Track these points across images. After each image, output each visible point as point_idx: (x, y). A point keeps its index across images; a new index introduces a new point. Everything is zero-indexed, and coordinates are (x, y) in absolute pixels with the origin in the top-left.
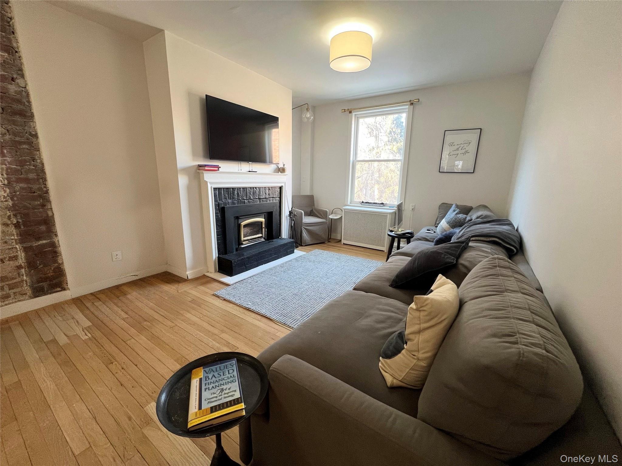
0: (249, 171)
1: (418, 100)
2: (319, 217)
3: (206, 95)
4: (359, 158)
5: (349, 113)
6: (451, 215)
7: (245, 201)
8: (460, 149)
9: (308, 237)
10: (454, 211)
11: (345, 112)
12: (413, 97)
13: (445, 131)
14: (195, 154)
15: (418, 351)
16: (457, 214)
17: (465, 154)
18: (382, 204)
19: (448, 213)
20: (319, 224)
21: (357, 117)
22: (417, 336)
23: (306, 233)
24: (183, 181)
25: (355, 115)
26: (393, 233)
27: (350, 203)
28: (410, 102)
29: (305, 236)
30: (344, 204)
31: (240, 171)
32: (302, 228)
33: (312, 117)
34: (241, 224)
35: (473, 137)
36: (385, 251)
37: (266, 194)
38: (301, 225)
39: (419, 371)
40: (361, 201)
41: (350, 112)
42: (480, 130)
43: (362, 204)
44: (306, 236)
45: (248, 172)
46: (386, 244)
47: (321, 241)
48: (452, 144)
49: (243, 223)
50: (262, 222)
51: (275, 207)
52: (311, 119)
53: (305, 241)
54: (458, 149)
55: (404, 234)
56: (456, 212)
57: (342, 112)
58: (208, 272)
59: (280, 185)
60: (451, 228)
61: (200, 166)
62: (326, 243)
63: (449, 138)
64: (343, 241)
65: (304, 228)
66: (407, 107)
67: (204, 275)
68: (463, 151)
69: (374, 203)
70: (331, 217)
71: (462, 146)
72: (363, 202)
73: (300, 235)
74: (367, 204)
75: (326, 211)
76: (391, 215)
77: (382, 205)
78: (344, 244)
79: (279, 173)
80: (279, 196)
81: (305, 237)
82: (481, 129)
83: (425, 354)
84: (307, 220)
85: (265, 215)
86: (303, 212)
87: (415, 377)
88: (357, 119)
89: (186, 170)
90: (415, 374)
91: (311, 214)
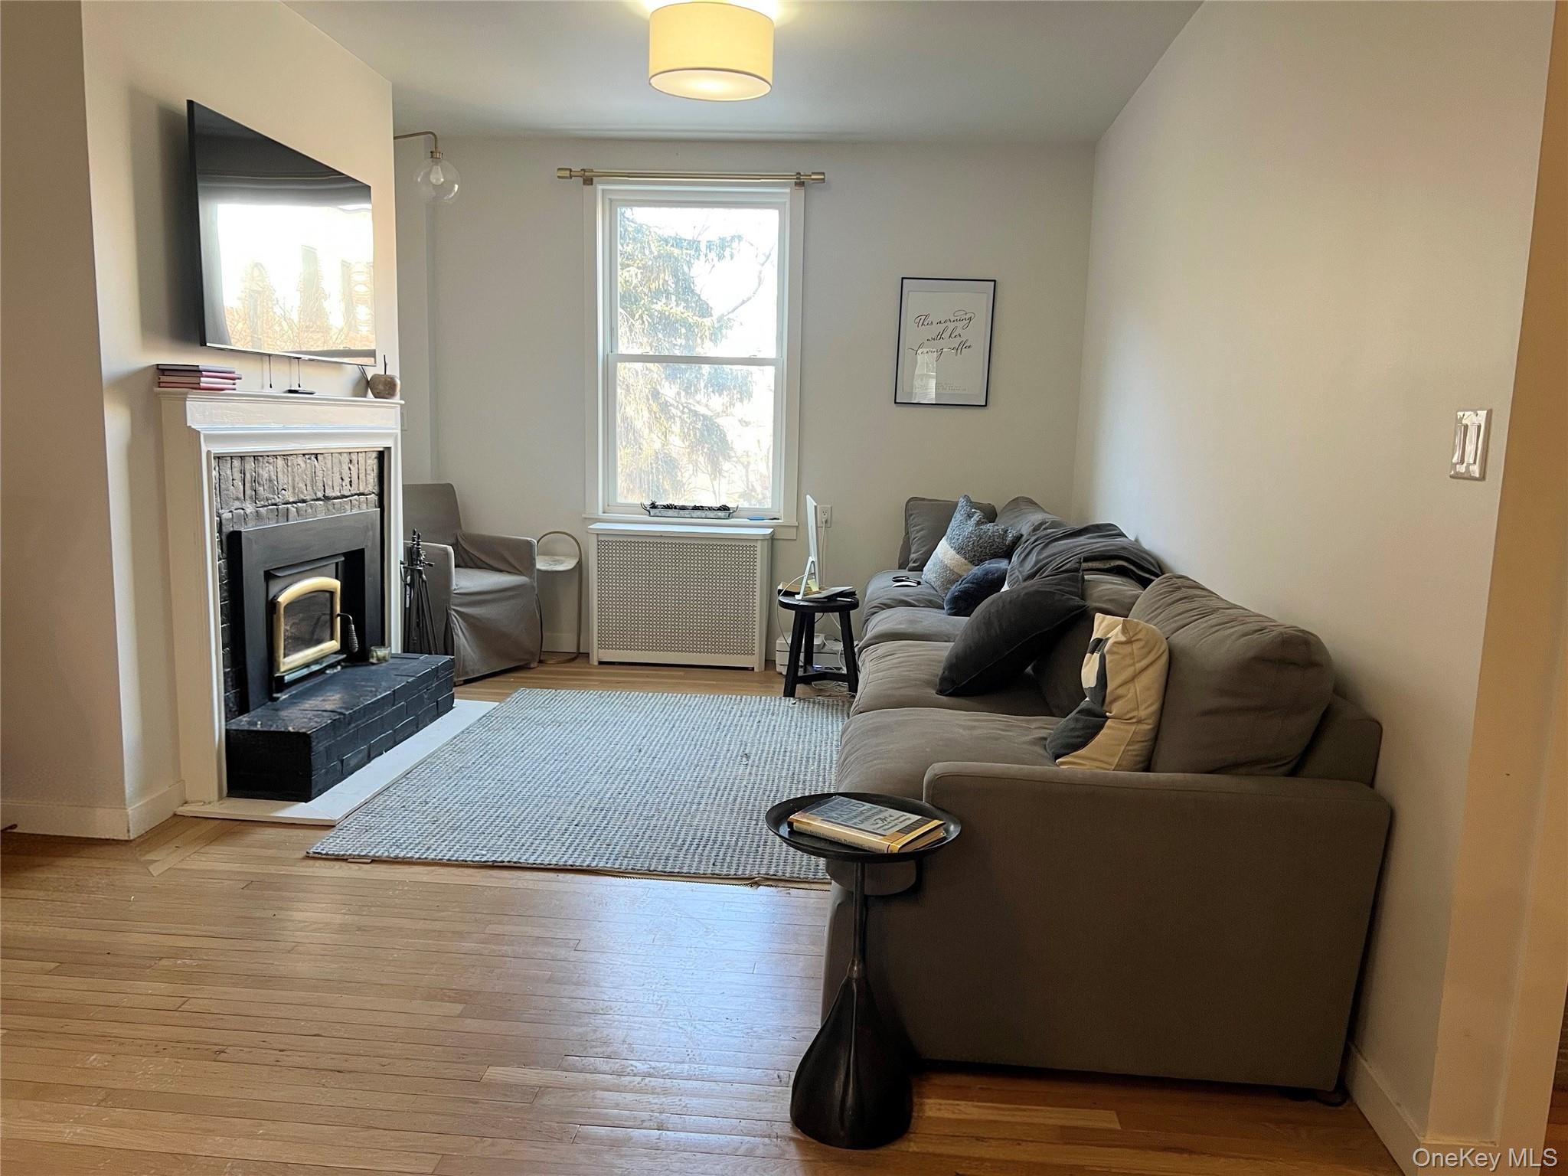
0: (291, 391)
1: (823, 177)
2: (501, 571)
3: (190, 103)
4: (624, 348)
5: (584, 184)
6: (961, 527)
7: (288, 509)
8: (946, 335)
9: (472, 650)
10: (970, 516)
11: (571, 177)
12: (807, 166)
13: (903, 278)
14: (148, 328)
15: (1137, 708)
16: (979, 523)
17: (959, 351)
18: (724, 508)
19: (953, 523)
20: (511, 593)
21: (611, 200)
22: (1131, 685)
23: (467, 634)
24: (116, 423)
25: (603, 190)
26: (798, 597)
27: (604, 513)
28: (797, 179)
29: (464, 646)
30: (584, 516)
31: (267, 391)
32: (453, 613)
33: (456, 186)
34: (279, 600)
35: (977, 301)
36: (756, 670)
37: (342, 479)
38: (448, 601)
39: (1143, 742)
40: (648, 503)
41: (589, 181)
42: (993, 283)
43: (653, 512)
44: (465, 642)
45: (285, 392)
46: (757, 645)
47: (520, 660)
48: (923, 320)
49: (284, 598)
50: (332, 593)
51: (371, 533)
52: (453, 194)
53: (464, 667)
54: (940, 336)
55: (831, 598)
56: (976, 518)
57: (559, 177)
58: (186, 803)
59: (380, 444)
60: (970, 566)
61: (162, 370)
62: (532, 666)
63: (917, 300)
64: (598, 654)
65: (454, 610)
66: (788, 190)
67: (175, 815)
68: (956, 342)
69: (695, 508)
70: (541, 564)
71: (951, 326)
72: (654, 506)
73: (442, 642)
74: (671, 512)
75: (529, 544)
76: (766, 543)
77: (721, 514)
78: (601, 663)
79: (365, 396)
80: (376, 490)
81: (462, 647)
82: (995, 281)
83: (1148, 709)
84: (466, 581)
85: (337, 564)
86: (450, 549)
87: (1137, 756)
88: (612, 205)
89: (126, 383)
91: (466, 561)
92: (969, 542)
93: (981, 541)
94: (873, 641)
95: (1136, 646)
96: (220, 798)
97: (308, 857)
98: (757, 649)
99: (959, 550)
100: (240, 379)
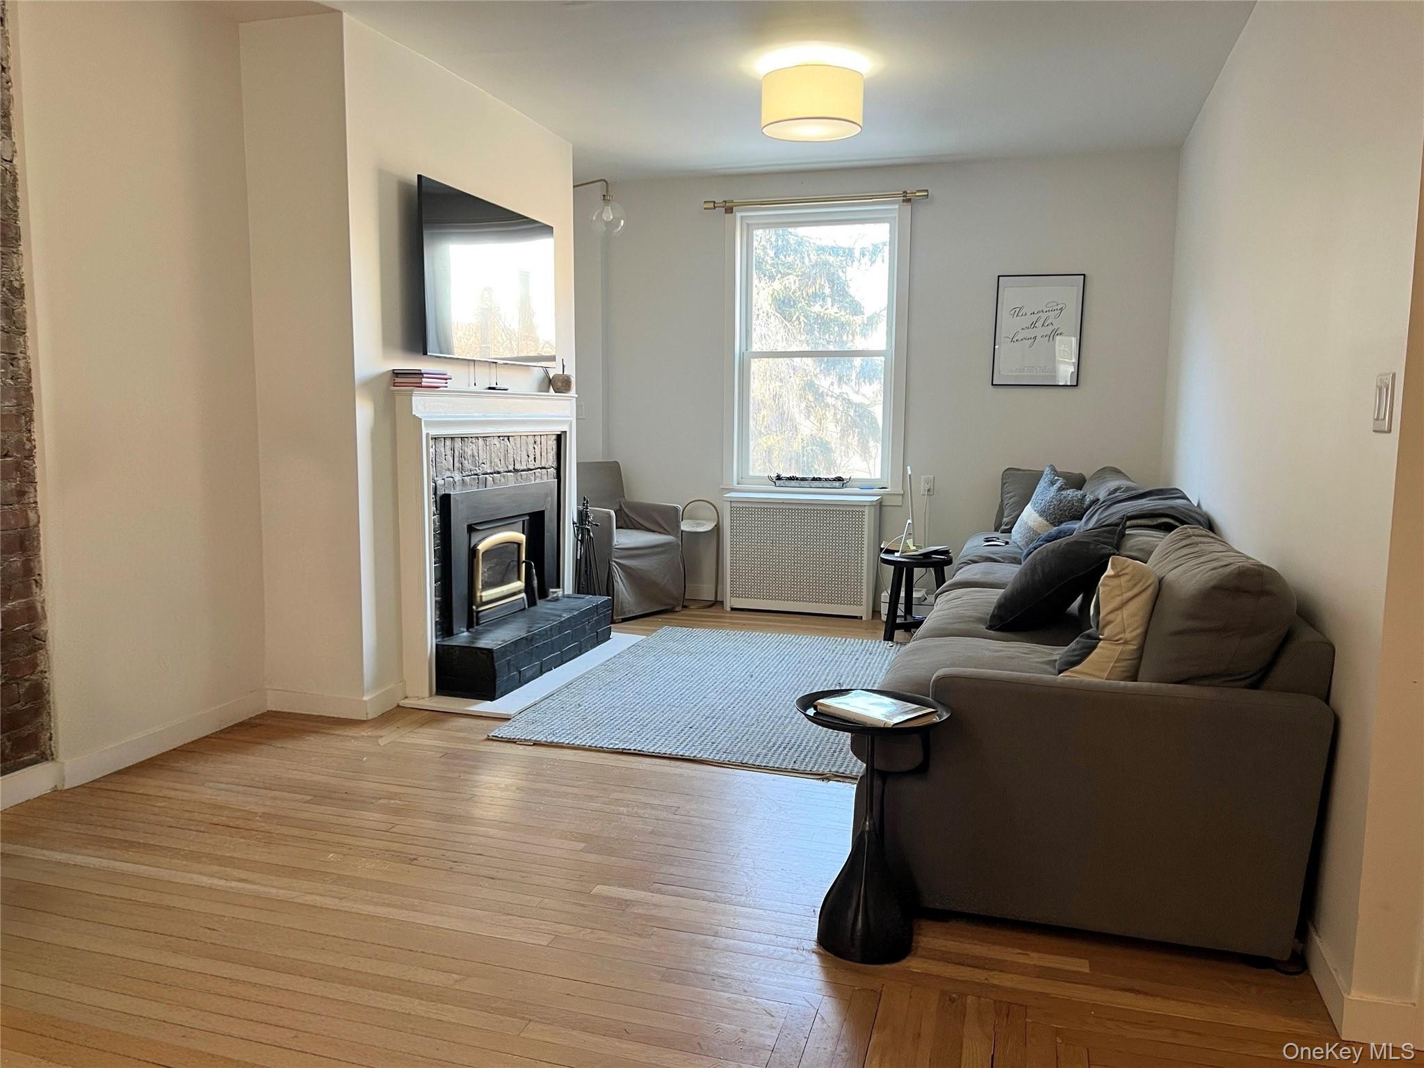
0: (490, 388)
1: (926, 194)
2: (654, 531)
3: (420, 177)
4: (756, 347)
5: (726, 212)
6: (1045, 493)
7: (486, 478)
8: (1039, 324)
9: (630, 596)
10: (1052, 483)
11: (715, 208)
12: (911, 184)
13: (999, 276)
14: (386, 342)
15: (1124, 631)
16: (1061, 489)
17: (1051, 338)
18: (839, 479)
19: (1038, 490)
20: (660, 549)
21: (748, 225)
22: (1119, 612)
23: (624, 581)
24: (364, 413)
25: (742, 217)
26: (897, 554)
27: (738, 484)
28: (903, 196)
29: (622, 590)
30: (722, 487)
31: (473, 388)
32: (614, 563)
33: (622, 221)
34: (478, 548)
35: (1069, 293)
36: (863, 619)
37: (528, 456)
38: (610, 554)
39: (1129, 660)
40: (774, 475)
41: (729, 210)
42: (1083, 277)
43: (778, 483)
44: (624, 589)
45: (486, 389)
46: (864, 597)
47: (666, 605)
48: (1017, 312)
49: (482, 547)
50: (519, 545)
51: (550, 499)
52: (620, 228)
53: (622, 608)
54: (1033, 325)
55: (927, 555)
56: (1058, 484)
57: (705, 209)
58: (406, 697)
59: (558, 429)
60: (1051, 526)
61: (396, 374)
62: (677, 610)
63: (1012, 294)
64: (731, 602)
65: (615, 562)
66: (897, 207)
67: (398, 706)
68: (1048, 330)
69: (814, 479)
70: (686, 526)
71: (1044, 316)
72: (779, 478)
73: (605, 587)
74: (793, 483)
75: (676, 509)
76: (873, 509)
77: (837, 484)
78: (733, 609)
79: (548, 391)
80: (555, 465)
81: (620, 592)
82: (1084, 275)
83: (1133, 634)
84: (624, 539)
85: (524, 521)
86: (613, 513)
87: (1123, 671)
88: (749, 229)
89: (370, 383)
90: (1122, 667)
91: (626, 523)
92: (1050, 506)
93: (1061, 505)
94: (948, 588)
95: (1123, 579)
96: (431, 695)
97: (489, 739)
98: (864, 600)
99: (1042, 513)
100: (450, 379)
